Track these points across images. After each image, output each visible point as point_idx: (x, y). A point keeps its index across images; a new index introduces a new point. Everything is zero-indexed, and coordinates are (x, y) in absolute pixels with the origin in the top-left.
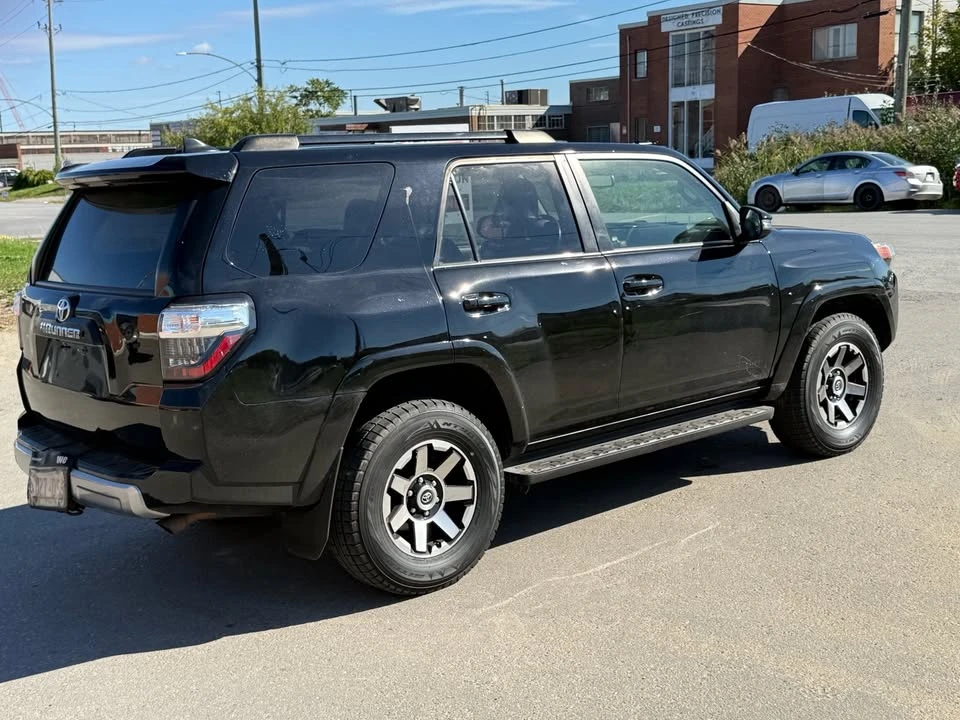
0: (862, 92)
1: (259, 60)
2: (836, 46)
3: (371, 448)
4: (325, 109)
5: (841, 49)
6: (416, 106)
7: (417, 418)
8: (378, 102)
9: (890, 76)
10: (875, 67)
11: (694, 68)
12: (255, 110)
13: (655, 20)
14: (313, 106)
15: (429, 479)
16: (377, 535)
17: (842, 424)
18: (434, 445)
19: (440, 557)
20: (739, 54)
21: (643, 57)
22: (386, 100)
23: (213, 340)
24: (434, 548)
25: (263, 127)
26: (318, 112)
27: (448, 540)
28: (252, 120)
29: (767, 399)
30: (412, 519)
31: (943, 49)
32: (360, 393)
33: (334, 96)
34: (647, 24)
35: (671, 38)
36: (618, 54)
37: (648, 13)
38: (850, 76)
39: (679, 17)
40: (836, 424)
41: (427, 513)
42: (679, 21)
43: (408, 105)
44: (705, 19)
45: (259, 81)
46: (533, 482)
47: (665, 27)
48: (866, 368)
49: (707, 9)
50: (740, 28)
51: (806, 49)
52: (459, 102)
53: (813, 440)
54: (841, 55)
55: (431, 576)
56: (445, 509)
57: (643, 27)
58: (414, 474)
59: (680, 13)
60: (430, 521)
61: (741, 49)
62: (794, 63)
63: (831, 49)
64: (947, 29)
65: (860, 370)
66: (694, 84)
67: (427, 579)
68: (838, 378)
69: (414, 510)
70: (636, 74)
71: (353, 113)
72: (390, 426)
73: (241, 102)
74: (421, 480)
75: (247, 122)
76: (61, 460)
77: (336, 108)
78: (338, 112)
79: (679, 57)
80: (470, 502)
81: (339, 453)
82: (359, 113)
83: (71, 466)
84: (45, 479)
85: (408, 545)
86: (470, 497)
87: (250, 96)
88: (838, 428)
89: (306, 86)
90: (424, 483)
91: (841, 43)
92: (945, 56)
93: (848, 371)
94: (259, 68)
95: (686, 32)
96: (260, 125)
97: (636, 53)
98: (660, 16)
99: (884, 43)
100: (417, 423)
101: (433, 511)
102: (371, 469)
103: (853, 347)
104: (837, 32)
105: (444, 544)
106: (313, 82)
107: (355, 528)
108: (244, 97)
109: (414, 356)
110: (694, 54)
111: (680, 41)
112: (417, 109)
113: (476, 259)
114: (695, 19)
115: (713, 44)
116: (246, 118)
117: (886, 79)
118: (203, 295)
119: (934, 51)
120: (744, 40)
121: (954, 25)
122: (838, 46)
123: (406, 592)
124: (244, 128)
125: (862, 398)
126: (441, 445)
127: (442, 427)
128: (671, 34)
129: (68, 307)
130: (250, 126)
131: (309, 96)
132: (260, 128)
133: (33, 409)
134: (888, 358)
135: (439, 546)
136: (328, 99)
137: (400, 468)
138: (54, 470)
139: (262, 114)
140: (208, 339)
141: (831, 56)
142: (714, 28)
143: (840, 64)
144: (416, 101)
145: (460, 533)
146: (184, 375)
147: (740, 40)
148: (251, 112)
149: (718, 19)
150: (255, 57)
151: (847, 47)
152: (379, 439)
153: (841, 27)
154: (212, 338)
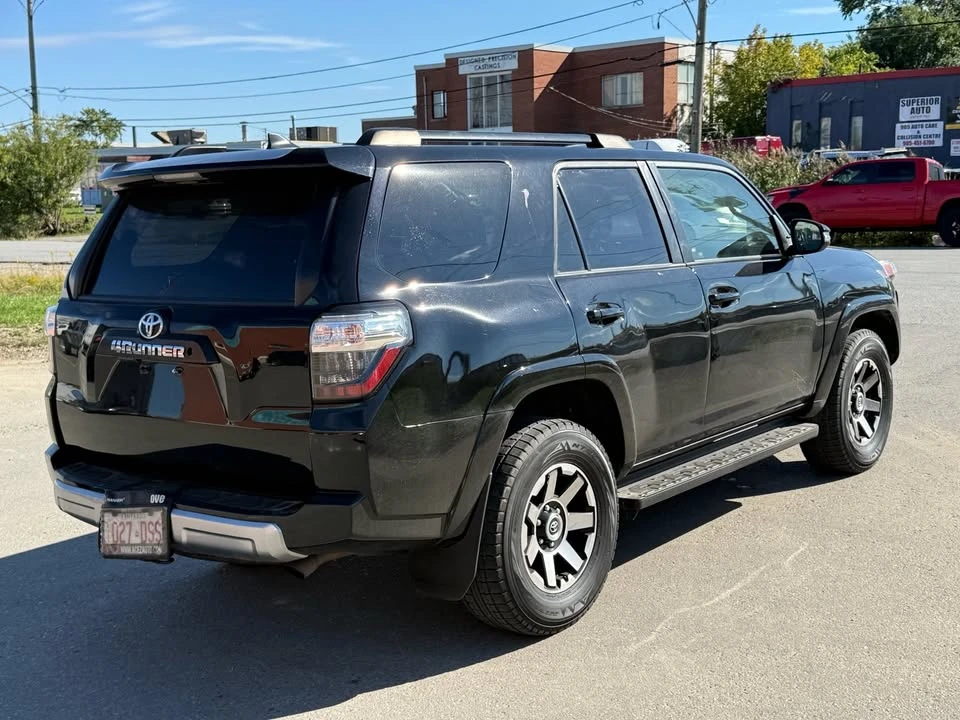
0: (654, 137)
1: (34, 87)
2: (624, 93)
3: (512, 473)
4: (101, 140)
5: (628, 96)
6: (201, 140)
7: (552, 439)
8: (155, 134)
9: (674, 123)
10: (660, 115)
11: (492, 111)
12: (31, 138)
13: (452, 63)
14: (88, 137)
15: (555, 505)
16: (519, 572)
17: (864, 439)
18: (563, 469)
19: (568, 592)
20: (535, 99)
21: (440, 98)
22: (170, 133)
23: (374, 355)
24: (563, 581)
25: (42, 157)
26: (93, 143)
27: (574, 572)
28: (29, 149)
29: (809, 416)
30: (542, 551)
31: (721, 98)
32: (508, 412)
33: (111, 127)
34: (444, 66)
35: (468, 80)
36: (414, 93)
37: (445, 55)
38: (642, 122)
39: (476, 61)
40: (860, 441)
41: (553, 544)
42: (475, 64)
43: (192, 138)
44: (501, 62)
45: (35, 108)
46: (643, 506)
47: (463, 70)
48: (880, 385)
49: (505, 53)
50: (536, 74)
51: (597, 97)
52: (241, 136)
53: (846, 456)
54: (629, 103)
55: (563, 613)
56: (568, 539)
57: (439, 69)
58: (543, 502)
59: (476, 57)
60: (554, 552)
61: (537, 94)
62: (593, 108)
63: (619, 97)
64: (725, 79)
65: (875, 387)
66: (491, 126)
67: (560, 616)
68: (860, 394)
69: (542, 541)
70: (433, 115)
71: (132, 146)
72: (528, 449)
73: (16, 131)
74: (548, 508)
75: (23, 151)
76: (155, 499)
77: (113, 139)
78: (116, 144)
79: (477, 99)
80: (591, 530)
81: (488, 479)
82: (139, 145)
83: (171, 505)
84: (130, 523)
85: (542, 580)
86: (591, 526)
87: (25, 124)
88: (862, 444)
89: (80, 116)
90: (550, 511)
91: (628, 91)
92: (724, 105)
93: (866, 387)
94: (34, 95)
95: (483, 75)
96: (38, 154)
97: (432, 95)
98: (457, 59)
99: (668, 92)
100: (552, 444)
101: (558, 542)
102: (513, 497)
103: (872, 363)
104: (624, 82)
105: (570, 576)
106: (88, 112)
107: (499, 563)
108: (19, 125)
109: (552, 371)
110: (491, 98)
111: (477, 83)
112: (202, 143)
113: (586, 268)
114: (492, 62)
115: (508, 88)
116: (22, 146)
117: (670, 125)
118: (359, 302)
119: (712, 100)
120: (539, 85)
121: (733, 76)
122: (626, 94)
123: (541, 632)
124: (21, 157)
125: (877, 414)
126: (569, 469)
127: (572, 448)
128: (468, 77)
129: (160, 321)
130: (27, 154)
131: (84, 125)
132: (38, 158)
133: (67, 442)
134: (896, 371)
135: (567, 580)
136: (105, 130)
137: (535, 495)
138: (144, 511)
139: (39, 143)
140: (369, 352)
141: (619, 103)
142: (510, 72)
143: (632, 110)
144: (201, 135)
145: (583, 564)
146: (340, 394)
147: (536, 85)
148: (27, 141)
149: (513, 64)
150: (30, 84)
151: (634, 95)
152: (519, 463)
153: (629, 76)
154: (374, 351)
